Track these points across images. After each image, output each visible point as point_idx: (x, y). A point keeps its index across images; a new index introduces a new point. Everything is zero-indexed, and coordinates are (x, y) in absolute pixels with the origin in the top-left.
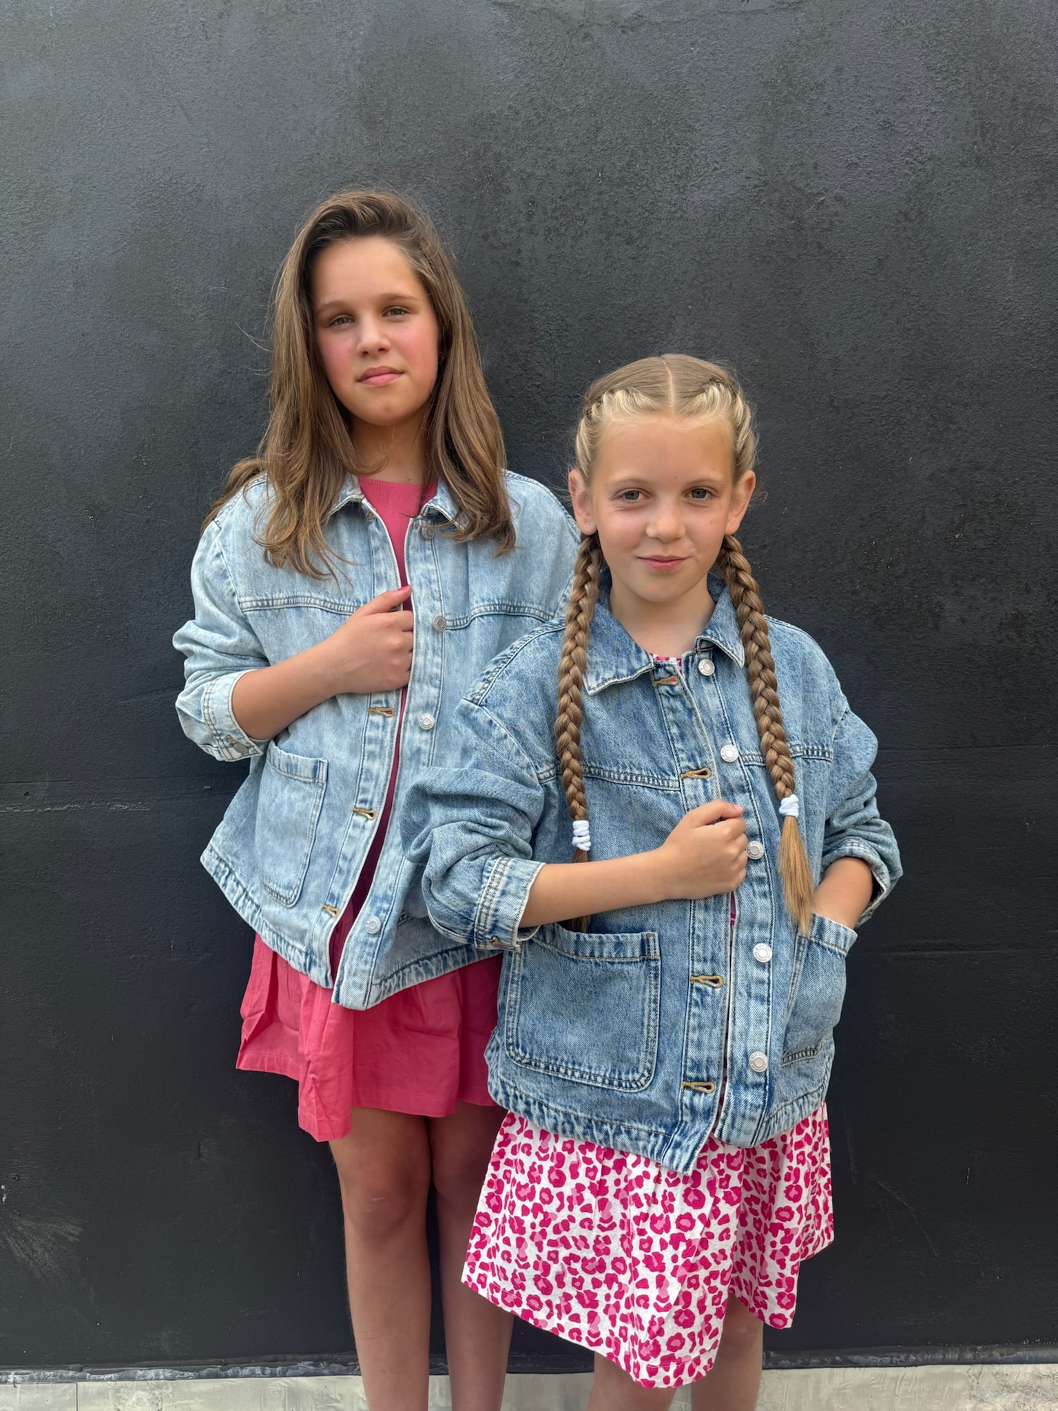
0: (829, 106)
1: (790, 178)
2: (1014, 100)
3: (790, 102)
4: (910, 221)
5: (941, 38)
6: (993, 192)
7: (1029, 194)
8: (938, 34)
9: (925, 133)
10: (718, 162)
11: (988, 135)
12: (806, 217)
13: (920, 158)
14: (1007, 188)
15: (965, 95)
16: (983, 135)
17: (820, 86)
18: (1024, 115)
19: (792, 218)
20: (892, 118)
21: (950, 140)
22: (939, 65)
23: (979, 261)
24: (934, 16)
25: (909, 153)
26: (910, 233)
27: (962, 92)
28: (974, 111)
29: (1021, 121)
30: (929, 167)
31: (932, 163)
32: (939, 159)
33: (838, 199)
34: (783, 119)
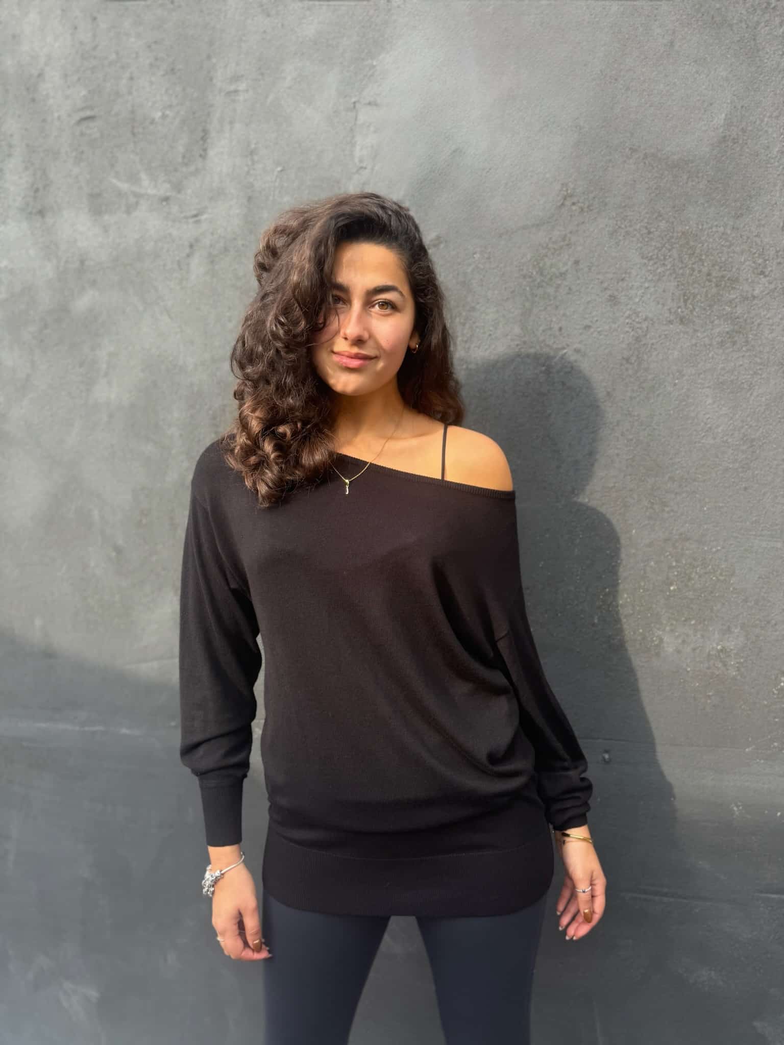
0: (570, 289)
1: (541, 338)
2: (709, 274)
3: (542, 287)
4: (631, 364)
5: (651, 236)
6: (694, 341)
7: (722, 341)
8: (649, 233)
9: (641, 303)
10: (491, 331)
11: (689, 301)
12: (553, 364)
13: (637, 320)
14: (704, 338)
15: (671, 274)
16: (685, 301)
17: (563, 275)
18: (717, 286)
19: (544, 366)
20: (616, 293)
21: (660, 306)
22: (650, 254)
23: (684, 390)
24: (646, 220)
25: (628, 317)
26: (630, 372)
27: (668, 273)
28: (678, 285)
29: (714, 290)
30: (644, 325)
31: (646, 323)
32: (652, 320)
33: (577, 351)
34: (536, 299)
